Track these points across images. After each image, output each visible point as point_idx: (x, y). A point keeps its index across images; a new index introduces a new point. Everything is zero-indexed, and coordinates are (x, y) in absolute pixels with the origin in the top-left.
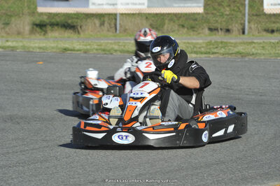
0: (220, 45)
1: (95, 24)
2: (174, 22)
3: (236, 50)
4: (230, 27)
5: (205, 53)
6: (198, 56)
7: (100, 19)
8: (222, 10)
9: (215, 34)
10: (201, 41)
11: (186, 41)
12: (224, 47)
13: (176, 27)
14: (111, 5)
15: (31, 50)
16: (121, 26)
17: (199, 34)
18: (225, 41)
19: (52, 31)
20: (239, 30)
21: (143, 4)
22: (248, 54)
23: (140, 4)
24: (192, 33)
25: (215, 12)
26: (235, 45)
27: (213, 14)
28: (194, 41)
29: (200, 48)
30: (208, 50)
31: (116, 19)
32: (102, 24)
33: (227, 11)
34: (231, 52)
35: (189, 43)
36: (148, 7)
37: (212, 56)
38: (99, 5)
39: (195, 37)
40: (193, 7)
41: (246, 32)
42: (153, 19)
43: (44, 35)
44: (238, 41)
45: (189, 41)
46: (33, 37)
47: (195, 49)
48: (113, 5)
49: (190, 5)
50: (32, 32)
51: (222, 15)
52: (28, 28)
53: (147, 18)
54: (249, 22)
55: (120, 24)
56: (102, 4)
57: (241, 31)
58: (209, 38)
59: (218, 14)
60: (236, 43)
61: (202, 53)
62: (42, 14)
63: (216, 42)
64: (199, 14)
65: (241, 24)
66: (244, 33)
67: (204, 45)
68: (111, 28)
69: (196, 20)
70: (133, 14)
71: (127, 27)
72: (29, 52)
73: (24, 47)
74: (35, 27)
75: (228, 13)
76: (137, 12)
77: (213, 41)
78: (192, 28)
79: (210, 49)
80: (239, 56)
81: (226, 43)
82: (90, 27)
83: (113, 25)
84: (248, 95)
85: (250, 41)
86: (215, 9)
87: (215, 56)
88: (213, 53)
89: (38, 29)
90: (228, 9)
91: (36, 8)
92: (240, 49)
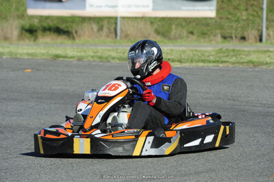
0: (232, 53)
1: (92, 28)
2: (182, 27)
3: (248, 58)
4: (246, 34)
5: (214, 62)
6: (206, 65)
7: (98, 23)
8: (239, 14)
9: (229, 42)
10: (210, 49)
11: (194, 48)
12: (235, 56)
13: (185, 34)
14: (110, 7)
15: (19, 56)
16: (122, 31)
17: (211, 41)
18: (238, 48)
19: (43, 36)
20: (255, 37)
21: (148, 6)
22: (262, 64)
23: (143, 6)
24: (202, 40)
25: (230, 16)
26: (249, 53)
27: (227, 18)
28: (202, 49)
29: (208, 56)
30: (217, 59)
31: (116, 24)
32: (101, 29)
33: (244, 15)
34: (242, 61)
35: (196, 51)
36: (154, 10)
37: (221, 65)
38: (98, 7)
39: (205, 44)
40: (204, 10)
41: (264, 39)
42: (159, 23)
43: (35, 40)
44: (252, 49)
45: (198, 49)
46: (22, 42)
47: (203, 58)
48: (113, 7)
49: (200, 8)
50: (20, 37)
51: (237, 21)
52: (16, 33)
53: (152, 23)
54: (267, 29)
55: (121, 29)
56: (101, 7)
57: (258, 38)
58: (220, 46)
59: (233, 19)
60: (249, 52)
61: (209, 62)
62: (32, 17)
63: (227, 50)
64: (211, 18)
65: (258, 30)
66: (261, 40)
67: (213, 53)
68: (110, 33)
69: (208, 25)
70: (136, 18)
71: (129, 33)
72: (16, 58)
73: (10, 53)
74: (24, 32)
75: (244, 18)
76: (141, 15)
77: (224, 49)
78: (204, 34)
79: (220, 57)
80: (251, 66)
81: (238, 51)
82: (87, 33)
83: (113, 30)
84: (254, 106)
85: (266, 49)
86: (230, 13)
87: (225, 65)
88: (223, 62)
89: (28, 35)
90: (244, 13)
91: (25, 11)
92: (254, 57)
